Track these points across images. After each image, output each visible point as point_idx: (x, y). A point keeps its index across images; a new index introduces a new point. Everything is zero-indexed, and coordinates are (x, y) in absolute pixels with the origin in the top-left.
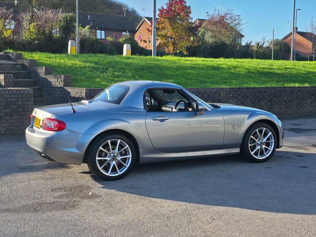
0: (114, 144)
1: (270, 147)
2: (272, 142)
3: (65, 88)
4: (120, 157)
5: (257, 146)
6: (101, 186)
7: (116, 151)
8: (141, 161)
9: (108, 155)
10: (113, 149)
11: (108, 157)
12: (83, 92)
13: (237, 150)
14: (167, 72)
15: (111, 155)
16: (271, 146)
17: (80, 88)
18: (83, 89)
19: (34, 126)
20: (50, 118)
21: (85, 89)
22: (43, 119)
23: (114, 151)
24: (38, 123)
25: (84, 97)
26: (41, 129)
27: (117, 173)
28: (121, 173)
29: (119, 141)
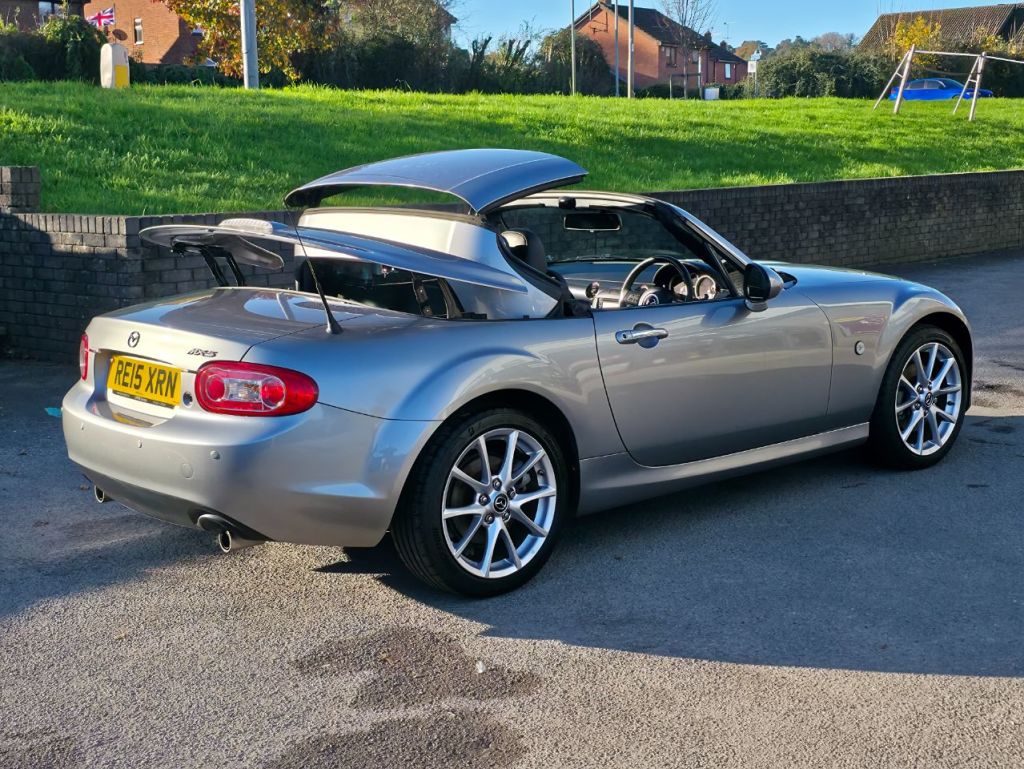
0: (498, 448)
1: (948, 408)
2: (954, 393)
3: (21, 216)
4: (518, 499)
5: (915, 412)
6: (484, 627)
7: (505, 477)
8: (584, 506)
9: (478, 495)
10: (496, 470)
11: (477, 503)
12: (115, 231)
13: (860, 431)
15: (490, 495)
16: (952, 404)
17: (99, 218)
18: (115, 218)
19: (115, 392)
20: (238, 360)
21: (123, 219)
22: (200, 368)
23: (500, 476)
24: (150, 383)
25: (123, 252)
26: (193, 409)
27: (512, 562)
28: (525, 562)
29: (514, 436)
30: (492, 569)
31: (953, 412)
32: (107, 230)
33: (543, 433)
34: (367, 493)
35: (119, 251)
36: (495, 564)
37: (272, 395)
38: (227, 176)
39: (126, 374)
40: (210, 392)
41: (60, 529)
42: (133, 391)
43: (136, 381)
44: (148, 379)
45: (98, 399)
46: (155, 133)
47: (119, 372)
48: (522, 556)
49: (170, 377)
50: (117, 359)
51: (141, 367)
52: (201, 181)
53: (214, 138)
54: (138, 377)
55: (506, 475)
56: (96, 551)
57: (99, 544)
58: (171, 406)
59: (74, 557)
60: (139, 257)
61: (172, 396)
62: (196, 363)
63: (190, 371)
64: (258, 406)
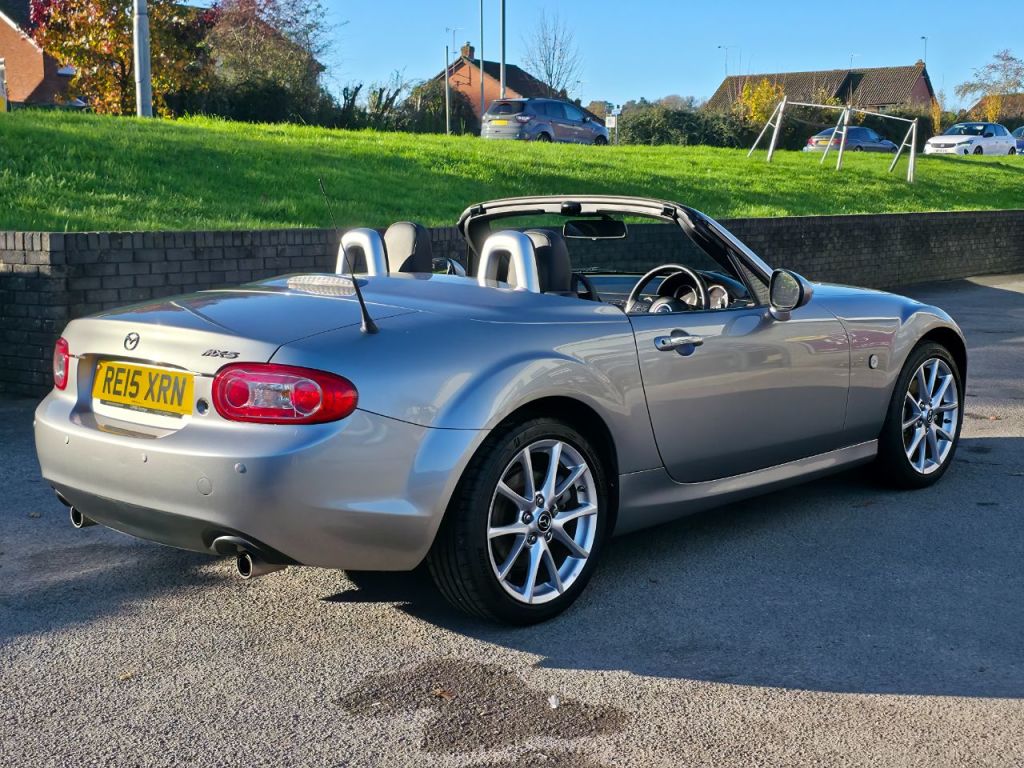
0: (541, 461)
1: (944, 425)
2: (951, 410)
4: (560, 518)
5: (918, 429)
6: (537, 658)
7: (548, 493)
8: (622, 525)
9: (522, 513)
10: (539, 485)
11: (520, 521)
12: (37, 247)
13: (868, 449)
14: (254, 174)
15: (534, 513)
16: (949, 422)
17: (19, 234)
18: (37, 235)
19: (103, 402)
20: (265, 361)
21: (46, 235)
22: (219, 371)
23: (543, 492)
24: (150, 391)
25: (46, 270)
26: (210, 417)
27: (555, 586)
28: (567, 585)
29: (557, 448)
30: (536, 594)
31: (950, 429)
32: (28, 246)
33: (586, 446)
34: (409, 510)
35: (42, 269)
36: (539, 588)
37: (304, 400)
38: (138, 199)
39: (119, 381)
40: (229, 397)
41: (19, 560)
42: (128, 400)
43: (133, 389)
44: (148, 387)
45: (82, 411)
46: (57, 155)
47: (108, 380)
48: (564, 578)
49: (176, 384)
50: (105, 365)
51: (138, 373)
52: (112, 203)
53: (119, 161)
54: (134, 383)
55: (549, 491)
56: (68, 583)
57: (70, 575)
58: (180, 416)
59: (45, 589)
60: (63, 275)
61: (180, 404)
62: (213, 365)
63: (204, 375)
64: (290, 412)
